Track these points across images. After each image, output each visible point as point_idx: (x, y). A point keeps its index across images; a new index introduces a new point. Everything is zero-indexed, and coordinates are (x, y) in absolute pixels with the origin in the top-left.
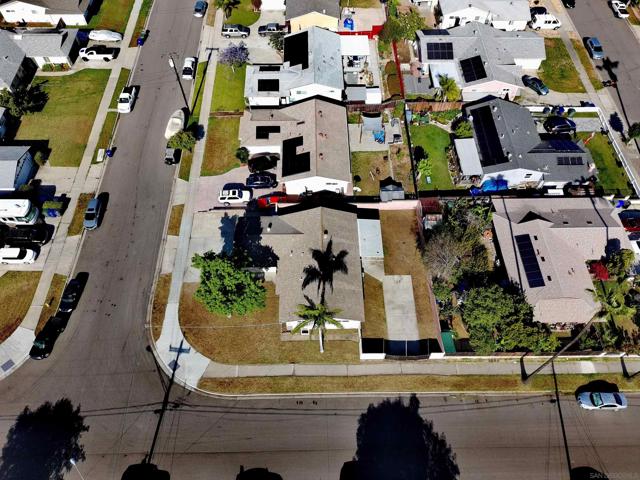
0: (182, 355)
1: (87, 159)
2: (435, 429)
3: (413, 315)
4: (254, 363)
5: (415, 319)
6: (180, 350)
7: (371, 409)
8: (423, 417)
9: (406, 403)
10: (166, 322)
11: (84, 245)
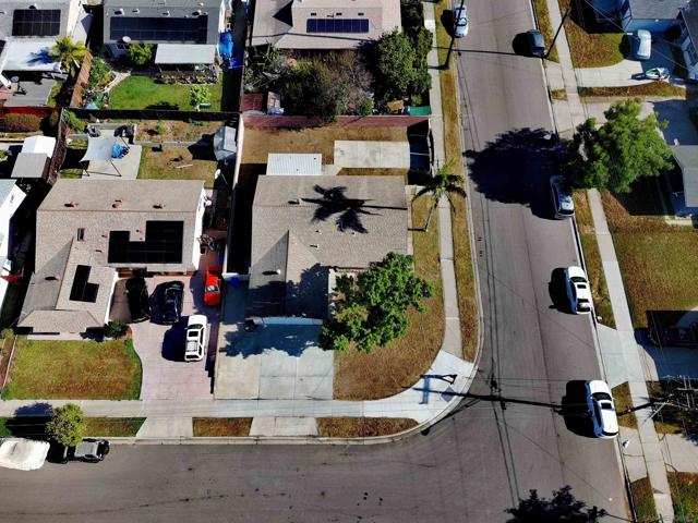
0: (433, 387)
2: (493, 140)
4: (442, 300)
5: (386, 143)
6: (427, 390)
7: (480, 190)
9: (472, 161)
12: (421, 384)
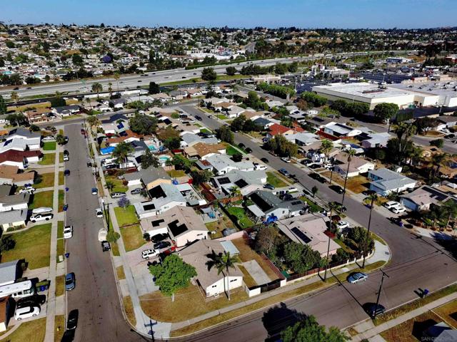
0: (154, 327)
1: (53, 262)
2: (298, 311)
3: (264, 273)
4: (197, 316)
5: (266, 275)
6: (151, 324)
7: (265, 314)
8: (291, 309)
9: (280, 307)
10: (136, 316)
11: (68, 299)
12: (153, 321)
